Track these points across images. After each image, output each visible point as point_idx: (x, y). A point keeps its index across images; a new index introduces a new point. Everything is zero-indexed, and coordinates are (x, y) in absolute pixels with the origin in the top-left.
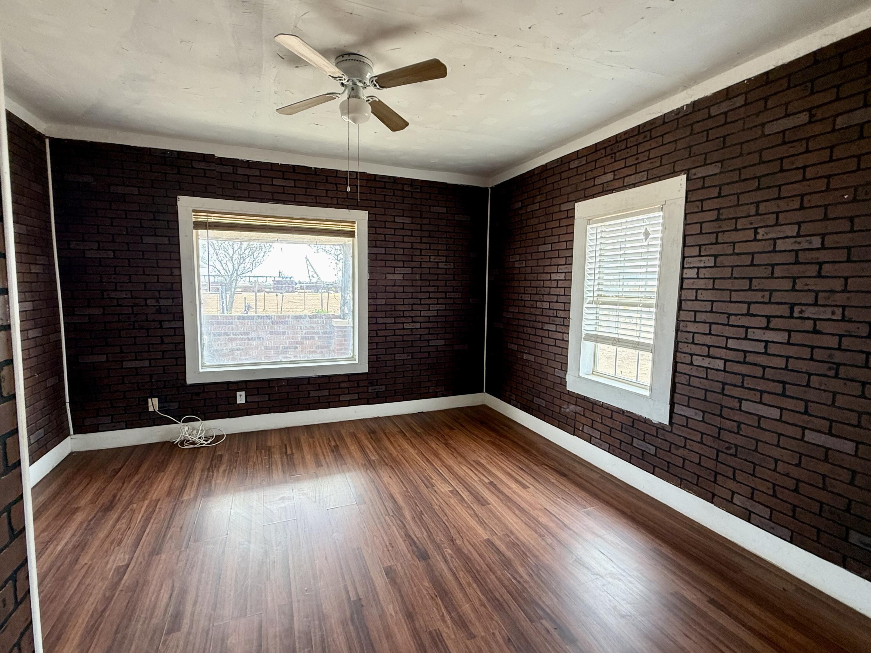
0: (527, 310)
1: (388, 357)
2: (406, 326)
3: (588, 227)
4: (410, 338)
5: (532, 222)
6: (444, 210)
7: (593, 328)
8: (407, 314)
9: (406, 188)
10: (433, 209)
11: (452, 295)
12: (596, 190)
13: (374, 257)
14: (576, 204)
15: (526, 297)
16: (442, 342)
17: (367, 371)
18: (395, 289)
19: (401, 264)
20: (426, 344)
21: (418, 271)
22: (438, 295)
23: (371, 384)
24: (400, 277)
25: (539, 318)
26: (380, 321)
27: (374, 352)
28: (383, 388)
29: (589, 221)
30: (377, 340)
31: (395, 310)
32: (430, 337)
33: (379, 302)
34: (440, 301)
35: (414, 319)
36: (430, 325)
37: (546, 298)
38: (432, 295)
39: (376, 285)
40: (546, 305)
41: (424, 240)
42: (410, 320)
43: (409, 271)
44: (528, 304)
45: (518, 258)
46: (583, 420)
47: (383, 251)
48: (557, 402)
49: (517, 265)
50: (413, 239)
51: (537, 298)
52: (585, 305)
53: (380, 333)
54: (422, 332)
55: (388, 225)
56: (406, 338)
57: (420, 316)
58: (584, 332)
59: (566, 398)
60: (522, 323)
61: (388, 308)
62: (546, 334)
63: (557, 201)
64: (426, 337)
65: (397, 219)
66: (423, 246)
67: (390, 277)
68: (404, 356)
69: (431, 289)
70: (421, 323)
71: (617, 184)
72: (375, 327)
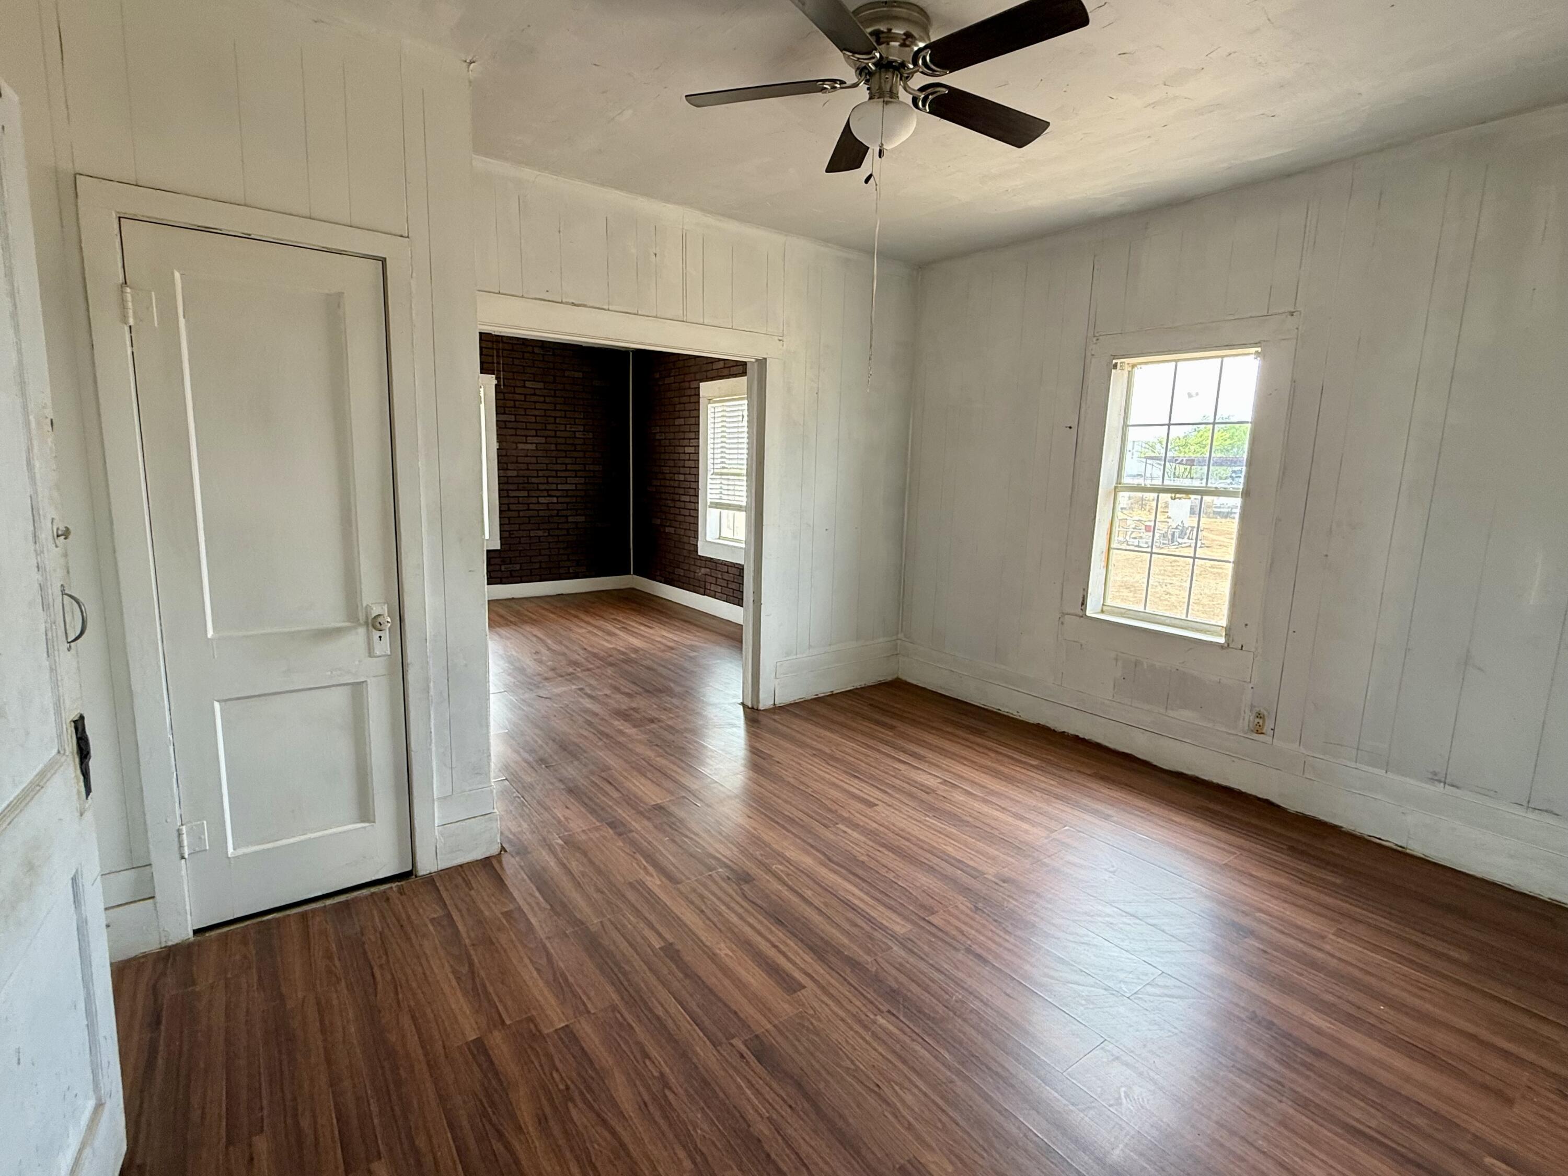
0: (668, 483)
1: (521, 533)
2: (542, 500)
3: (710, 406)
4: (548, 513)
5: (669, 394)
6: (579, 375)
7: (718, 496)
8: (542, 487)
9: (537, 350)
10: (567, 373)
11: (592, 467)
12: (714, 373)
13: (503, 425)
14: (701, 384)
15: (666, 470)
16: (582, 519)
17: (499, 548)
18: (527, 460)
19: (534, 433)
20: (563, 520)
21: (553, 440)
22: (577, 467)
23: (504, 562)
24: (533, 447)
25: (677, 490)
26: (512, 494)
27: (506, 528)
28: (518, 567)
29: (710, 400)
30: (510, 514)
31: (528, 483)
32: (569, 513)
33: (510, 473)
34: (579, 474)
35: (550, 493)
36: (567, 500)
37: (682, 470)
38: (569, 467)
39: (506, 455)
40: (682, 477)
41: (558, 407)
42: (545, 494)
43: (543, 440)
44: (668, 476)
45: (658, 429)
46: (709, 579)
47: (512, 418)
48: (693, 568)
49: (658, 437)
50: (545, 406)
51: (675, 470)
52: (709, 476)
53: (513, 507)
54: (559, 507)
55: (518, 390)
56: (541, 513)
57: (557, 490)
58: (709, 501)
59: (698, 563)
60: (664, 496)
61: (521, 480)
62: (682, 505)
63: (688, 378)
64: (565, 513)
65: (528, 384)
66: (558, 414)
67: (521, 446)
68: (540, 533)
69: (568, 461)
70: (557, 497)
71: (726, 372)
72: (506, 501)
